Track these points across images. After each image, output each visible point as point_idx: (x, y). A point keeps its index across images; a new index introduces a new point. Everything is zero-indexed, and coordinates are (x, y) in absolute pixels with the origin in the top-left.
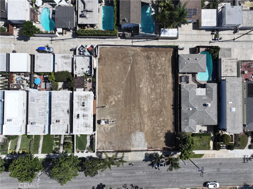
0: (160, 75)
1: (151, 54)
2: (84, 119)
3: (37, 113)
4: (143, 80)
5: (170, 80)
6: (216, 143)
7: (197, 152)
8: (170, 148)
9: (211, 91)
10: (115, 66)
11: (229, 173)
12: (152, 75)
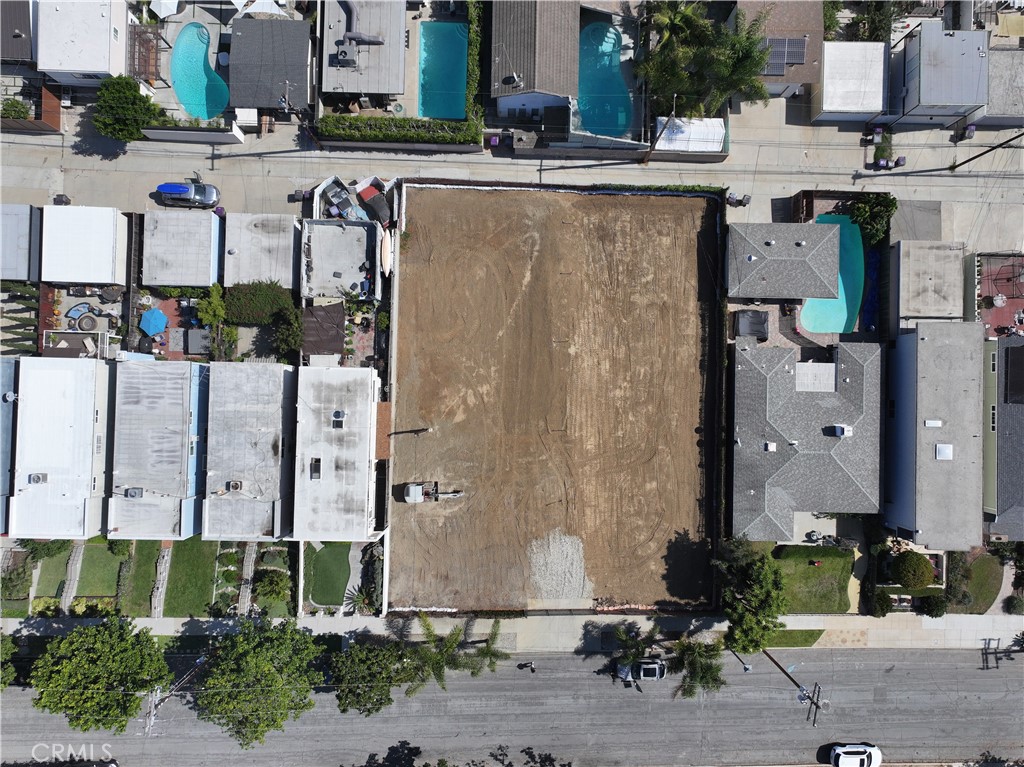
0: (651, 305)
1: (616, 220)
2: (339, 478)
3: (149, 450)
4: (583, 326)
5: (692, 327)
6: (873, 587)
7: (793, 622)
8: (687, 604)
9: (858, 373)
10: (470, 266)
11: (921, 711)
12: (619, 307)
